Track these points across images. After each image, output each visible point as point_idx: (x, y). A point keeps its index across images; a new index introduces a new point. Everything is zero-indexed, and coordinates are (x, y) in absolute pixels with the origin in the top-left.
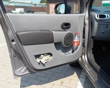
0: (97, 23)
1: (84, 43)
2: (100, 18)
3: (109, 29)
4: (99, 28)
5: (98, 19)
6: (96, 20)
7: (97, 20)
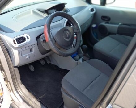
0: (17, 51)
1: (7, 77)
2: (18, 44)
3: (34, 52)
4: (21, 56)
5: (17, 47)
6: (13, 48)
7: (15, 48)
